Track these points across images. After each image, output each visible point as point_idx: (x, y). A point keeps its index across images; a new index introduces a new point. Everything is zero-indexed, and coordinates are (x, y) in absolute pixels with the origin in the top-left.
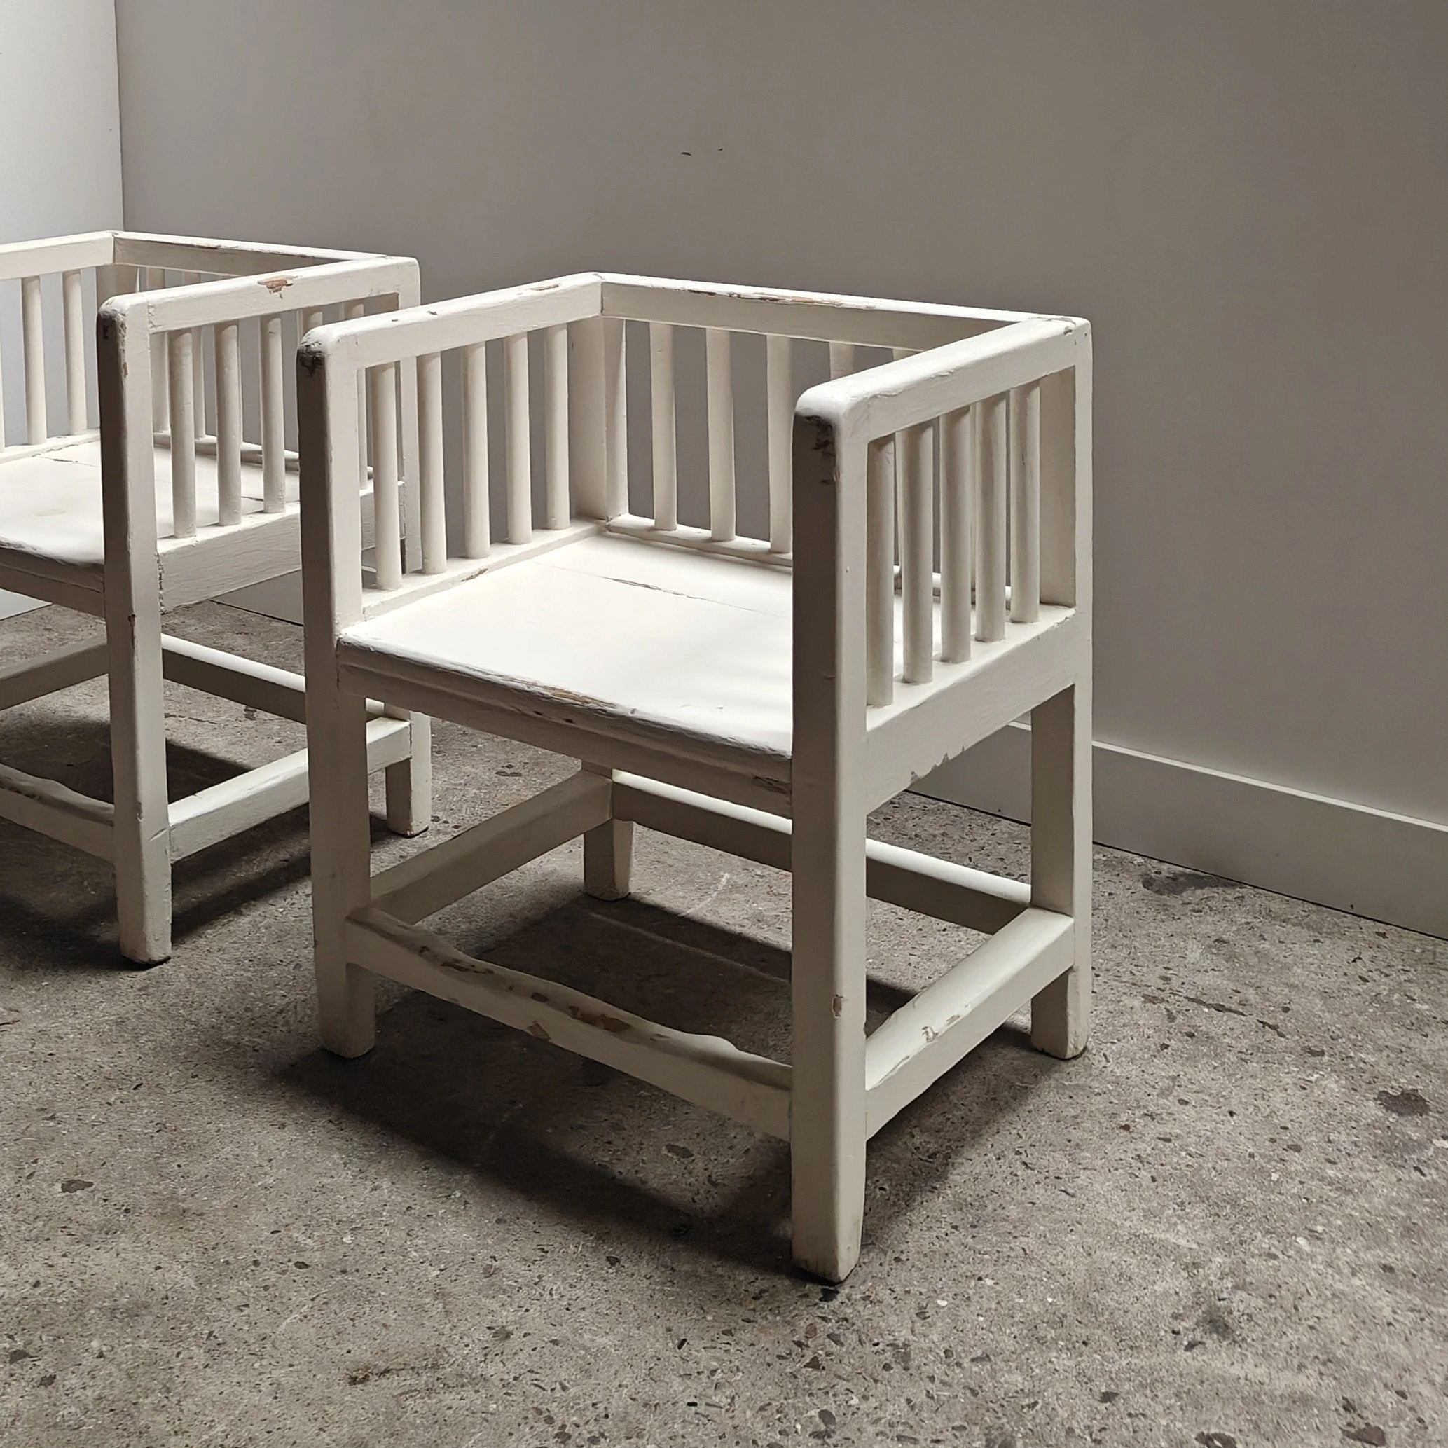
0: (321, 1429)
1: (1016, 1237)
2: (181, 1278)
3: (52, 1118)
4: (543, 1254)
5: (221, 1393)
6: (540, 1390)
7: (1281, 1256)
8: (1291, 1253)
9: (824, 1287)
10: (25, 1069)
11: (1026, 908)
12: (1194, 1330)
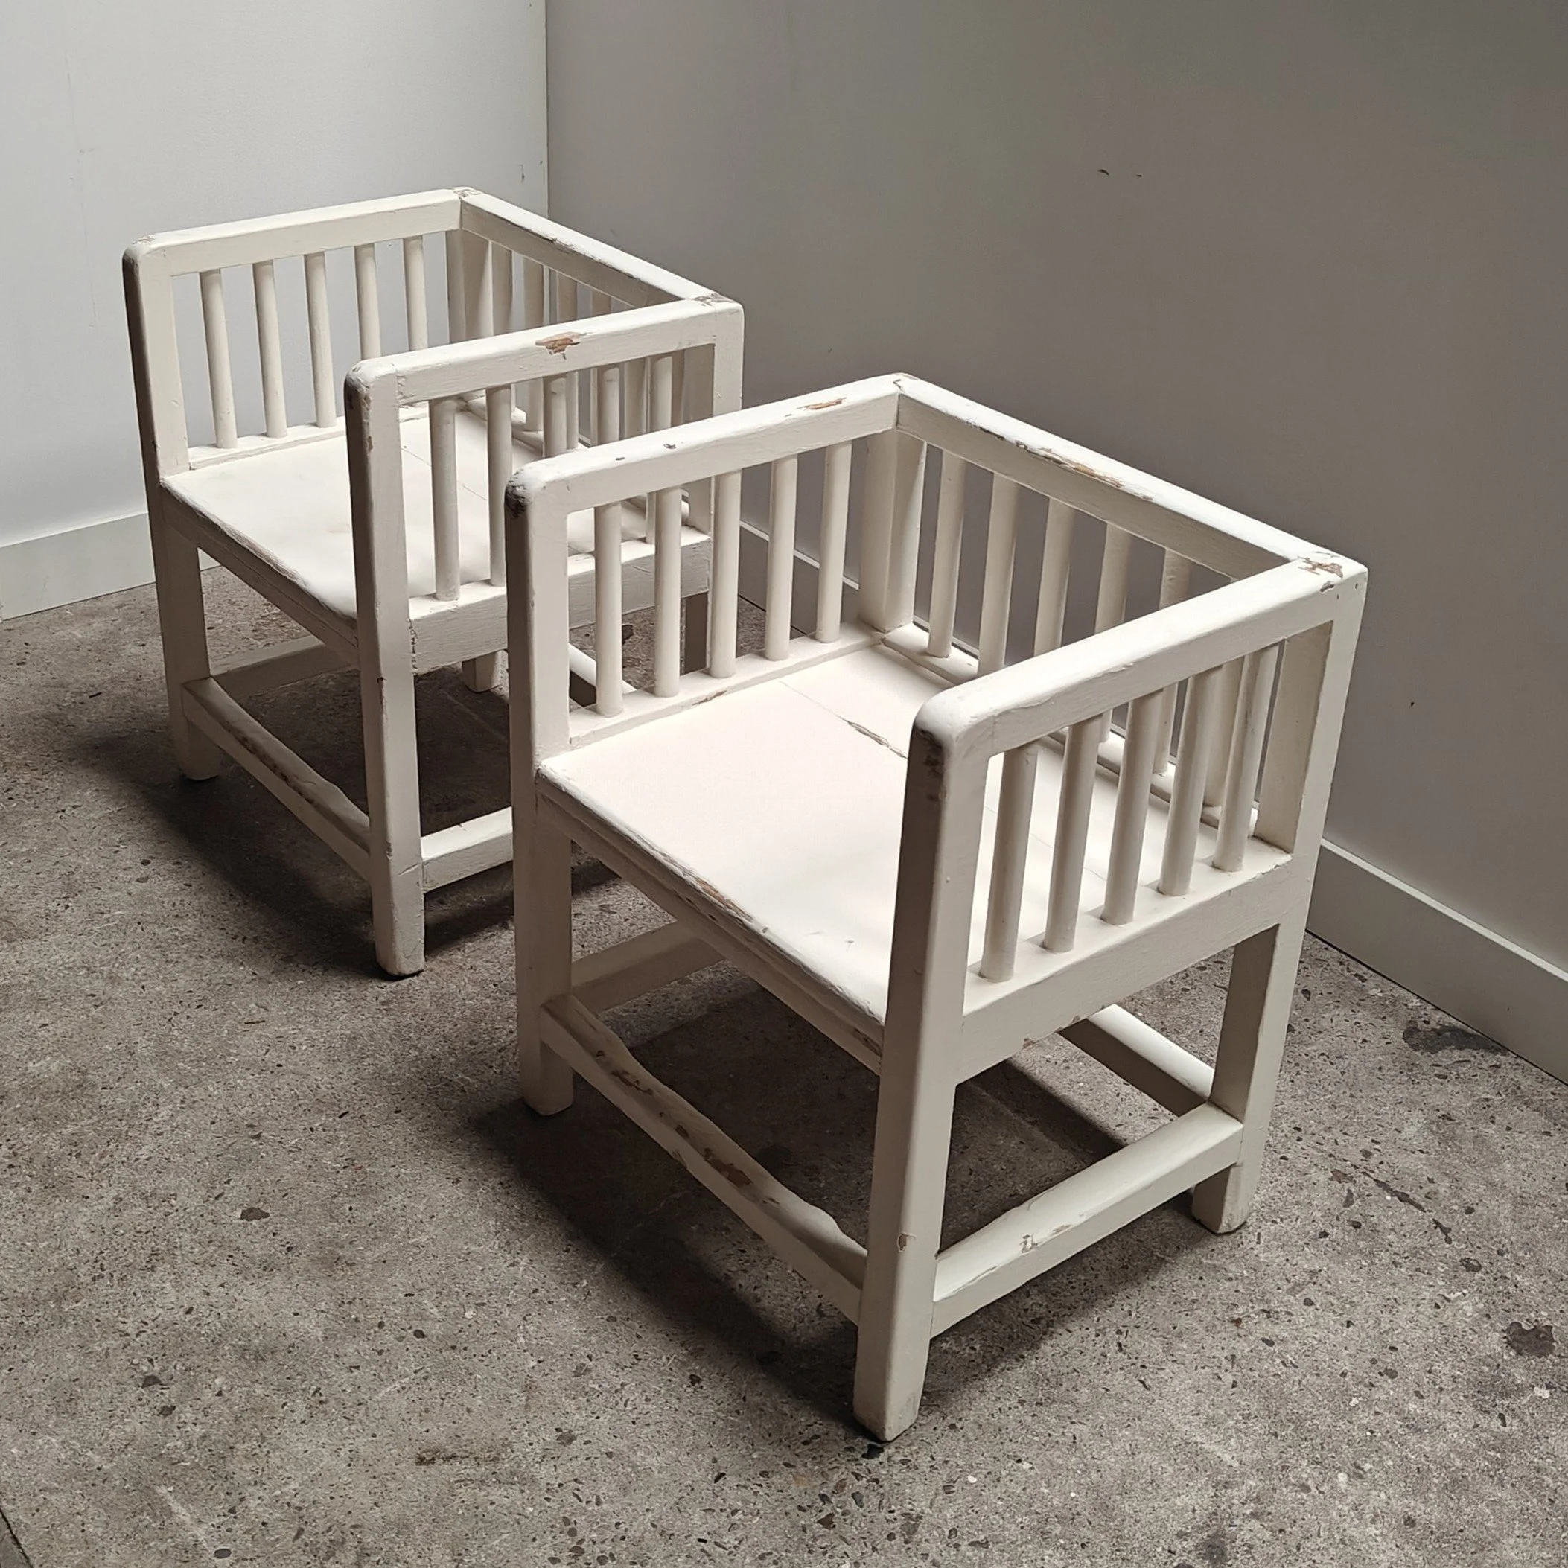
0: (376, 1504)
1: (1073, 1423)
2: (312, 1327)
3: (257, 1137)
4: (636, 1361)
5: (306, 1451)
6: (577, 1501)
7: (1313, 1489)
8: (1325, 1488)
9: (873, 1443)
10: (251, 1077)
11: (1204, 1102)
12: (1190, 1552)
